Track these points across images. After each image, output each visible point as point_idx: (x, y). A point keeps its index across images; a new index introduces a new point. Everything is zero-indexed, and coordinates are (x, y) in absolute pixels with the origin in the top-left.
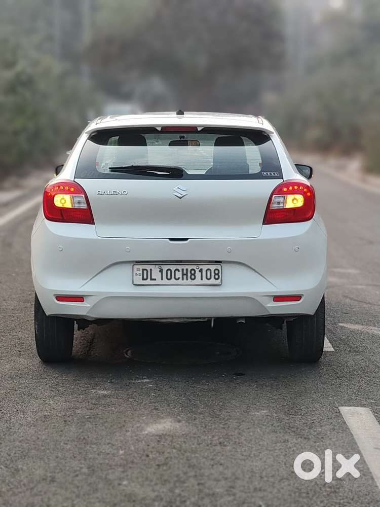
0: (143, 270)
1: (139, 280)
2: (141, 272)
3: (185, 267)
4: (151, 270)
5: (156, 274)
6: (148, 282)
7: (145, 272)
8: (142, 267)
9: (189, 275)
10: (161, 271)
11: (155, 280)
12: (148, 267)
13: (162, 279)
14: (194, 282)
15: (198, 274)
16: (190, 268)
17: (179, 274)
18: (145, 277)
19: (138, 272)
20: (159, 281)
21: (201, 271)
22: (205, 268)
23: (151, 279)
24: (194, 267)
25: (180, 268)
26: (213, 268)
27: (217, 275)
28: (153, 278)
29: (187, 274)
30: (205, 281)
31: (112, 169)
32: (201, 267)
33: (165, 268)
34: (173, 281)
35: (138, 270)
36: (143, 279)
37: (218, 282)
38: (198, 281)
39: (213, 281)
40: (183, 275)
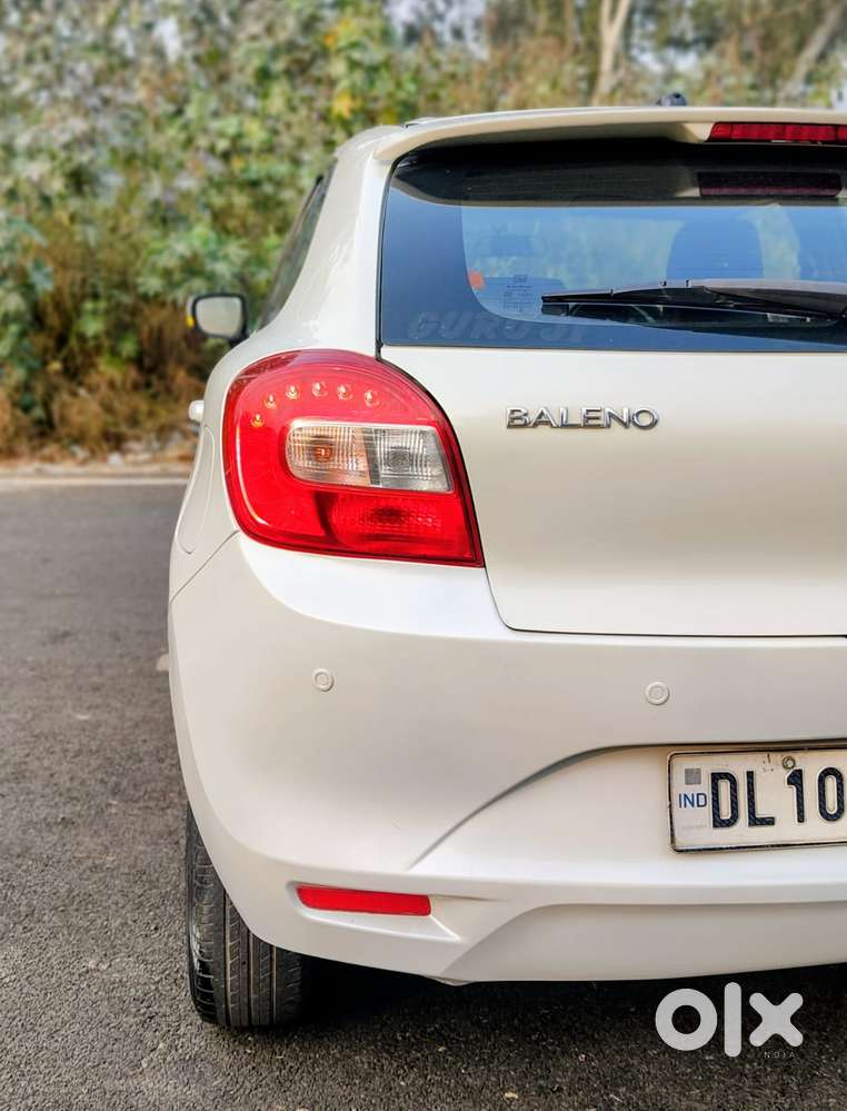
0: (716, 777)
1: (696, 825)
2: (705, 787)
4: (750, 775)
5: (774, 795)
6: (742, 832)
7: (724, 786)
8: (708, 765)
10: (796, 779)
11: (770, 822)
12: (738, 766)
13: (801, 819)
18: (726, 813)
19: (692, 790)
20: (787, 829)
23: (755, 821)
28: (761, 812)
31: (555, 304)
33: (812, 765)
35: (692, 777)
36: (719, 823)
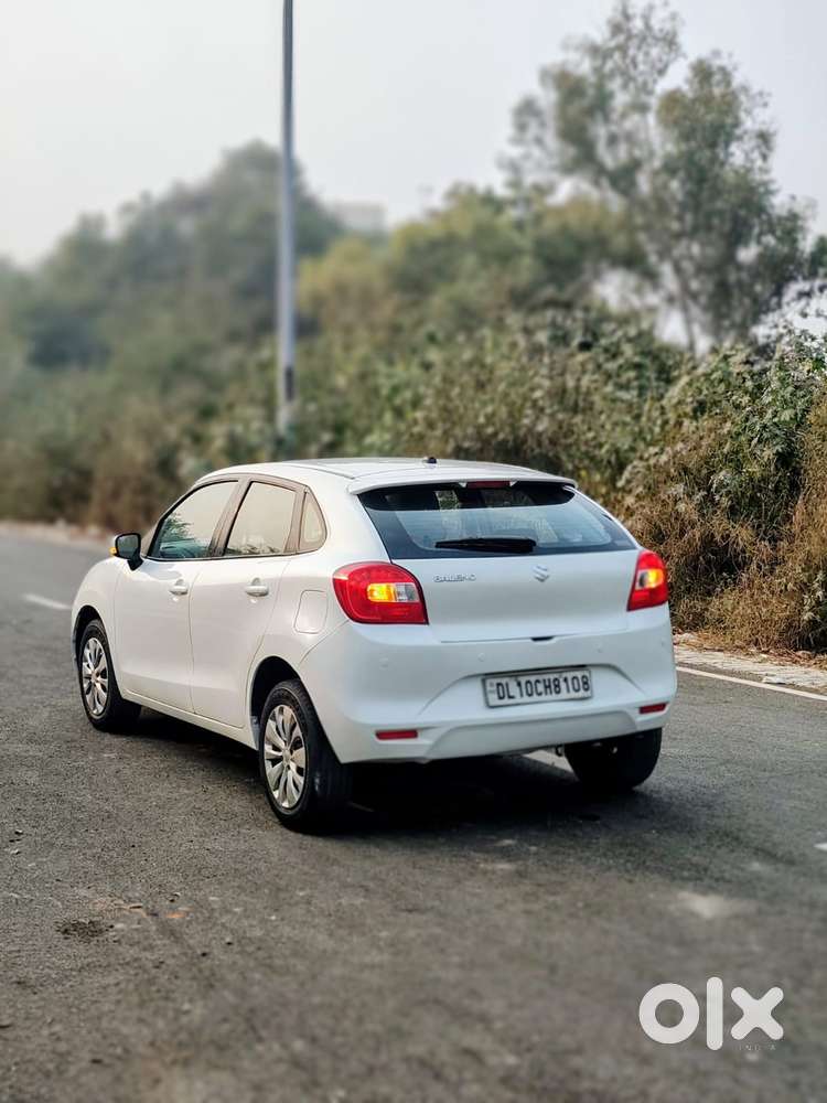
0: (499, 685)
1: (494, 700)
2: (495, 688)
3: (546, 677)
4: (507, 684)
5: (514, 690)
6: (506, 701)
7: (500, 688)
8: (495, 681)
9: (553, 687)
10: (519, 684)
11: (513, 697)
12: (503, 680)
13: (522, 696)
14: (560, 696)
15: (563, 685)
16: (552, 677)
17: (541, 688)
18: (501, 694)
19: (492, 689)
20: (518, 700)
21: (566, 680)
22: (570, 675)
23: (510, 697)
24: (556, 676)
25: (540, 678)
26: (579, 674)
27: (586, 684)
28: (511, 694)
29: (549, 686)
30: (573, 694)
32: (564, 675)
33: (523, 680)
34: (535, 698)
35: (492, 684)
37: (588, 694)
38: (564, 694)
39: (582, 693)
40: (546, 687)
